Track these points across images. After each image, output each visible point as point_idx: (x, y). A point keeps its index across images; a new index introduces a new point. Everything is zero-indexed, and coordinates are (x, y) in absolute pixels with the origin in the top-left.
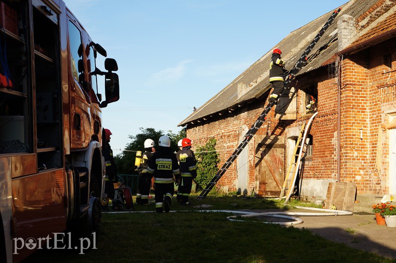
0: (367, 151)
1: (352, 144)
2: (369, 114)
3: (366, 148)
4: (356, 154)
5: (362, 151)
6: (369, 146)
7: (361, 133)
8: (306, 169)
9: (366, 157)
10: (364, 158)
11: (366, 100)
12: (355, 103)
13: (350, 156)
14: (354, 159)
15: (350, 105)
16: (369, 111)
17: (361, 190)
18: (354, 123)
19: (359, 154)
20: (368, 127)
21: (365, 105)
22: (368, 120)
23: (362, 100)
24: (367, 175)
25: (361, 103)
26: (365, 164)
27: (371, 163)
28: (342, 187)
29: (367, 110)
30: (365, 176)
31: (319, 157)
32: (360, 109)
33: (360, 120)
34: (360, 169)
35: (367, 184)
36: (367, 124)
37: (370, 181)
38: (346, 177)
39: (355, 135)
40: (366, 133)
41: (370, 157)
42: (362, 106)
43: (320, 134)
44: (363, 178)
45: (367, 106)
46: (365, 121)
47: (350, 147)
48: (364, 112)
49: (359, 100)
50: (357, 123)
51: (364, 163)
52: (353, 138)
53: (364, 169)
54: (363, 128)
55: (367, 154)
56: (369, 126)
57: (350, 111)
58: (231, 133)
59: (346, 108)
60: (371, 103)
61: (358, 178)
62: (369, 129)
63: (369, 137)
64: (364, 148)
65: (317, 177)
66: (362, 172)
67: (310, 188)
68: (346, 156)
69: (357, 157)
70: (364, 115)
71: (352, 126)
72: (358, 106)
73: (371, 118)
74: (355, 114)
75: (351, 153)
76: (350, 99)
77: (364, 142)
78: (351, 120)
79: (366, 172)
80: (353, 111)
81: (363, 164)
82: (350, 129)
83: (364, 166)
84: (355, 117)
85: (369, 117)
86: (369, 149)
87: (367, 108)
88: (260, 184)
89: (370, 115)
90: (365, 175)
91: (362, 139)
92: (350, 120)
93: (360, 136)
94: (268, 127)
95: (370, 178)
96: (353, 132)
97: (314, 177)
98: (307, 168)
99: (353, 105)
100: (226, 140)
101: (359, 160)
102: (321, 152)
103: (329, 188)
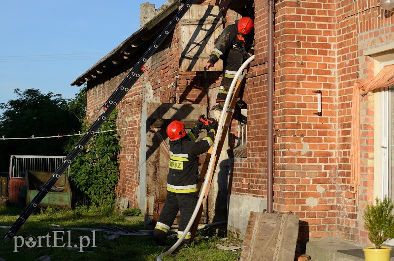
0: (334, 140)
1: (298, 125)
2: (336, 57)
3: (331, 133)
4: (306, 148)
5: (320, 140)
6: (337, 130)
7: (319, 100)
8: (237, 173)
9: (329, 154)
10: (325, 157)
11: (330, 27)
12: (304, 32)
13: (293, 154)
14: (301, 161)
15: (293, 38)
16: (336, 50)
17: (319, 228)
18: (301, 78)
19: (314, 147)
20: (334, 87)
21: (328, 37)
22: (335, 71)
23: (320, 26)
24: (334, 194)
25: (318, 33)
26: (328, 171)
27: (340, 167)
28: (272, 223)
29: (332, 49)
30: (327, 198)
31: (256, 150)
32: (315, 46)
33: (317, 72)
34: (315, 181)
35: (334, 215)
36: (333, 80)
37: (339, 208)
38: (283, 201)
39: (304, 106)
40: (330, 100)
41: (340, 153)
42: (321, 40)
43: (258, 101)
44: (322, 201)
45: (332, 40)
46: (329, 73)
47: (293, 133)
48: (325, 53)
49: (314, 26)
50: (310, 78)
51: (326, 168)
52: (298, 112)
53: (326, 181)
54: (322, 89)
55: (332, 147)
56: (337, 84)
57: (293, 51)
58: (133, 97)
59: (284, 44)
60: (339, 32)
61: (312, 202)
62: (337, 90)
63: (337, 110)
64: (325, 134)
65: (254, 192)
66: (320, 189)
67: (243, 214)
68: (284, 154)
69: (310, 154)
70: (325, 59)
71: (298, 85)
72: (310, 39)
73: (340, 66)
74: (305, 58)
75: (294, 147)
76: (292, 25)
77: (326, 120)
78: (295, 71)
79: (332, 187)
80: (299, 52)
81: (323, 171)
82: (293, 92)
83: (325, 174)
84: (303, 65)
85: (336, 63)
86: (337, 137)
87: (333, 44)
88: (156, 201)
89: (339, 60)
90: (328, 194)
91: (320, 114)
92: (291, 71)
93: (316, 106)
94: (177, 86)
95: (339, 201)
96: (299, 99)
97: (249, 192)
98: (238, 170)
99: (298, 38)
100: (128, 110)
101: (314, 161)
102: (258, 139)
103: (249, 223)
